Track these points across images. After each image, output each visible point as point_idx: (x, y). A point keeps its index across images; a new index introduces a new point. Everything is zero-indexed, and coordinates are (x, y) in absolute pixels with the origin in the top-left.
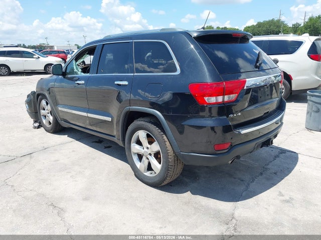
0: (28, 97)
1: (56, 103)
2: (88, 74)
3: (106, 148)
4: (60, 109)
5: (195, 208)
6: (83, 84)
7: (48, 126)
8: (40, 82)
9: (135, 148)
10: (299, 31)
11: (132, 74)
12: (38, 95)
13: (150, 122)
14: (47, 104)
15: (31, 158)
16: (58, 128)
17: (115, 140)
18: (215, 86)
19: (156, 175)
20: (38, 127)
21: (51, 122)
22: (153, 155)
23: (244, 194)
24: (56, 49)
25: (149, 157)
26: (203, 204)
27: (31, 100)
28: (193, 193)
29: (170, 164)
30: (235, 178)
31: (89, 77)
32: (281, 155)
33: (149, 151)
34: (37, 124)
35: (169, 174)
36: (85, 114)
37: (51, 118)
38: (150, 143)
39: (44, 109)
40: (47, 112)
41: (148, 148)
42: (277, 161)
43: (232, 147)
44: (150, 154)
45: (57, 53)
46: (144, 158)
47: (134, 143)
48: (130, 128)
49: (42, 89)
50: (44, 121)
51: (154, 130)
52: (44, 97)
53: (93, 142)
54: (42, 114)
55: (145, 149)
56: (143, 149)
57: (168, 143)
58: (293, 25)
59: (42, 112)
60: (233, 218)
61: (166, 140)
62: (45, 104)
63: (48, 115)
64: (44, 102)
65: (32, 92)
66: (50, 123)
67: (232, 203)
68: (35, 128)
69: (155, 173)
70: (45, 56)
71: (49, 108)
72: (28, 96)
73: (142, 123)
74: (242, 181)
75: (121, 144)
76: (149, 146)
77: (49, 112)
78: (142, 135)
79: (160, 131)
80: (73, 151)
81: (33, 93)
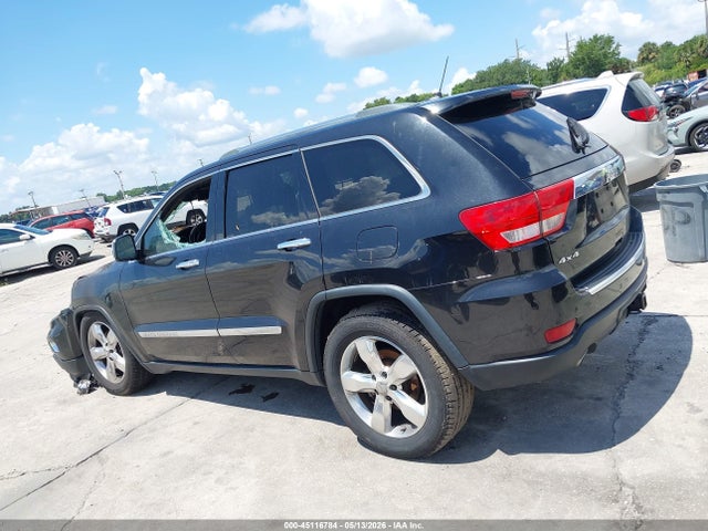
0: (52, 327)
1: (130, 325)
2: (203, 244)
3: (266, 399)
4: (142, 334)
5: (529, 483)
6: (196, 267)
7: (116, 381)
8: (81, 286)
9: (353, 381)
10: (564, 75)
11: (316, 220)
12: (80, 316)
13: (380, 315)
14: (105, 330)
15: (102, 462)
16: (142, 381)
17: (297, 374)
18: (516, 204)
19: (416, 431)
20: (91, 390)
21: (123, 370)
22: (399, 388)
23: (617, 426)
24: (56, 212)
25: (392, 393)
26: (543, 469)
27: (62, 332)
28: (510, 452)
29: (450, 398)
30: (580, 398)
31: (209, 249)
32: (651, 327)
33: (390, 381)
34: (85, 384)
35: (451, 421)
36: (212, 333)
37: (121, 362)
38: (388, 361)
39: (99, 344)
40: (108, 349)
41: (384, 375)
42: (649, 342)
43: (579, 329)
44: (394, 387)
45: (70, 220)
46: (379, 399)
47: (346, 370)
48: (333, 338)
49: (88, 300)
50: (104, 373)
51: (395, 329)
52: (96, 316)
53: (234, 392)
54: (94, 357)
55: (380, 379)
56: (374, 377)
57: (434, 353)
58: (548, 65)
59: (96, 352)
60: (622, 484)
61: (428, 345)
62: (100, 331)
63: (112, 355)
64: (96, 330)
65: (62, 313)
66: (119, 373)
67: (602, 453)
68: (83, 392)
69: (414, 426)
70: (45, 230)
71: (112, 337)
72: (53, 324)
73: (363, 319)
74: (599, 399)
75: (313, 380)
76: (387, 369)
77: (113, 348)
78: (365, 347)
79: (409, 328)
80: (196, 423)
81: (66, 314)
